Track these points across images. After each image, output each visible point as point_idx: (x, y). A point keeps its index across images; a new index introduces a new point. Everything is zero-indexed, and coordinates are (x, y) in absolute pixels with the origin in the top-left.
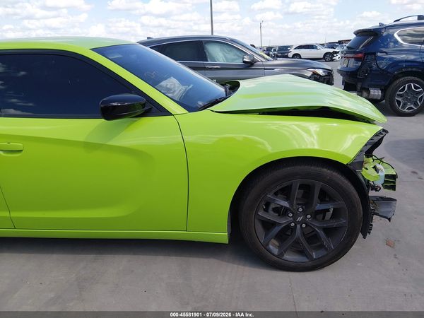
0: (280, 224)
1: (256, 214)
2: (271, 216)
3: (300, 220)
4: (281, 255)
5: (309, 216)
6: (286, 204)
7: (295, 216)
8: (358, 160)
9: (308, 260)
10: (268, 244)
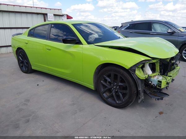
0: (107, 87)
1: (100, 81)
4: (107, 98)
5: (118, 87)
7: (114, 86)
8: (133, 68)
9: (115, 103)
10: (104, 93)
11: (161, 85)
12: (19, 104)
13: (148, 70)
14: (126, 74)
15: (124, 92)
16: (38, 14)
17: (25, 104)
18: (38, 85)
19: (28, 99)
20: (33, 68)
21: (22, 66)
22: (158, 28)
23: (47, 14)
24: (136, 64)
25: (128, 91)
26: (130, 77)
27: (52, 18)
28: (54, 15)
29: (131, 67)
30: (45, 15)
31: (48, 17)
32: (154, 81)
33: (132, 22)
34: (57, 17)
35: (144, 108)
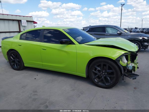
0: (98, 74)
1: (92, 70)
2: (97, 72)
3: (103, 74)
4: (98, 82)
5: (106, 73)
6: (100, 69)
7: (102, 73)
8: (118, 59)
9: (105, 85)
10: (95, 79)
11: (135, 69)
12: (30, 95)
13: (125, 60)
14: (113, 63)
15: (112, 76)
16: (13, 20)
17: (35, 94)
18: (35, 79)
19: (35, 90)
20: (25, 65)
21: (14, 65)
22: (110, 31)
23: (21, 21)
24: (120, 56)
25: (115, 76)
26: (116, 66)
27: (25, 24)
28: (27, 21)
29: (117, 59)
30: (19, 21)
31: (22, 23)
32: (130, 67)
33: (90, 26)
34: (29, 23)
35: (123, 87)
